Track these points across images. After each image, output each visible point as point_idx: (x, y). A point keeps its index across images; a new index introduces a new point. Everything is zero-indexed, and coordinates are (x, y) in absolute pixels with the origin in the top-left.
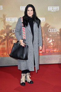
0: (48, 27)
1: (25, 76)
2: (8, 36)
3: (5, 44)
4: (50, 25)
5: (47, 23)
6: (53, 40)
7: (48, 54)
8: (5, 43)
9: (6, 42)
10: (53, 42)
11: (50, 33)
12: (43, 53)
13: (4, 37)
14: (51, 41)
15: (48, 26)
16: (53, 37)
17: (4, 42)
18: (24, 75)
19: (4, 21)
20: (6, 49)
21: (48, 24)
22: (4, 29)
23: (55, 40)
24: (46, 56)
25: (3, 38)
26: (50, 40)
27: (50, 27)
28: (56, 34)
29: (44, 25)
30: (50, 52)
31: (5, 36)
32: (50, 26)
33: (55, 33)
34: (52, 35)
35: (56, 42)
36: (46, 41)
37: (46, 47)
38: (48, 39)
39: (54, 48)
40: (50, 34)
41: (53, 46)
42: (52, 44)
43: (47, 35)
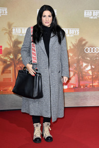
0: (85, 45)
1: (39, 127)
2: (16, 58)
3: (10, 73)
4: (87, 41)
5: (82, 38)
6: (93, 67)
7: (84, 90)
8: (10, 71)
9: (11, 69)
10: (92, 69)
11: (86, 55)
12: (76, 87)
13: (8, 60)
14: (89, 68)
15: (84, 42)
16: (91, 62)
17: (9, 69)
18: (37, 126)
19: (10, 33)
20: (12, 81)
21: (84, 40)
22: (9, 47)
23: (95, 67)
24: (81, 94)
25: (8, 63)
26: (87, 66)
27: (87, 45)
28: (97, 57)
29: (77, 41)
30: (86, 86)
31: (11, 59)
32: (87, 43)
33: (95, 55)
34: (91, 58)
35: (97, 70)
36: (80, 68)
37: (81, 78)
38: (84, 64)
39: (94, 79)
40: (87, 57)
41: (92, 76)
42: (90, 73)
43: (82, 57)
